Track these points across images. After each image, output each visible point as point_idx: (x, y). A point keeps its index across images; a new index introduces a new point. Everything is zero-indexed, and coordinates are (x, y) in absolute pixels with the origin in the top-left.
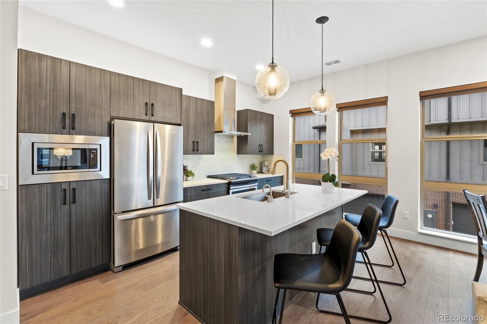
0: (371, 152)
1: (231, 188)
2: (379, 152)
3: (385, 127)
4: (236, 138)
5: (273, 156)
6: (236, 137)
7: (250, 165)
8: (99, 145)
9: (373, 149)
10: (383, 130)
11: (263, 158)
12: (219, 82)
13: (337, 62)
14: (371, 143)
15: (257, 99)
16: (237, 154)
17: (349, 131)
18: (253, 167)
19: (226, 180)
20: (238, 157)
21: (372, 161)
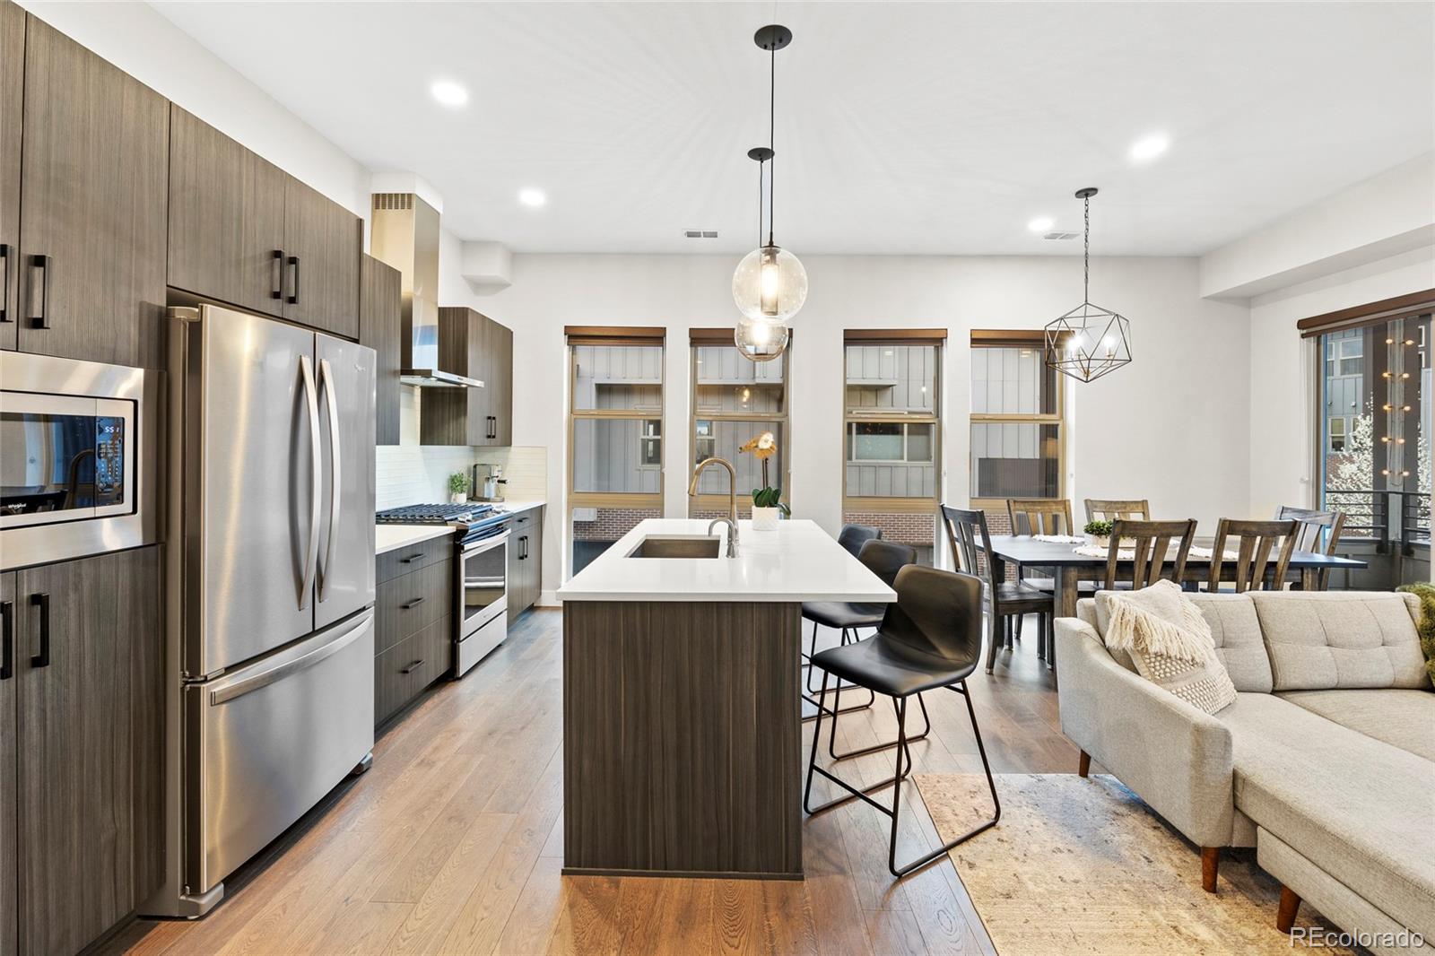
0: (642, 440)
1: (467, 547)
2: (654, 441)
3: (661, 383)
4: (418, 392)
5: (509, 451)
6: (420, 390)
7: (448, 477)
8: (132, 403)
9: (644, 434)
10: (657, 390)
11: (475, 457)
12: (384, 208)
13: (714, 235)
14: (642, 421)
15: (464, 277)
16: (421, 444)
17: (594, 386)
18: (454, 484)
19: (447, 525)
20: (423, 452)
21: (643, 462)
